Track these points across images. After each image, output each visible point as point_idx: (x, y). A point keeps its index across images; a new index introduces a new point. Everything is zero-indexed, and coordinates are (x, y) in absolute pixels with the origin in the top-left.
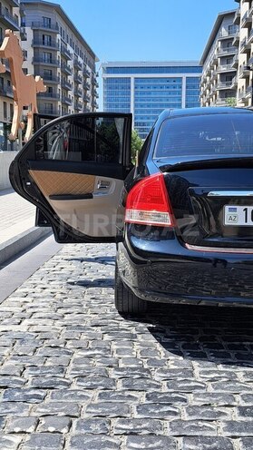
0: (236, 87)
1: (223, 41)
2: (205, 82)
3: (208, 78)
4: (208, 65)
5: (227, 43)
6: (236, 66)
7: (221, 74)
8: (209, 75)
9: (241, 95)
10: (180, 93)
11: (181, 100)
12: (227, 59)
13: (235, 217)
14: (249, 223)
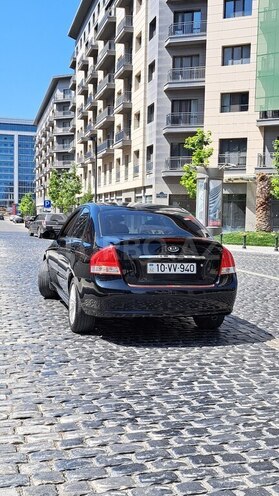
0: (74, 151)
1: (58, 104)
2: (41, 142)
3: (43, 139)
4: (43, 125)
5: (63, 106)
6: (74, 130)
7: (58, 137)
8: (45, 136)
9: (80, 160)
10: (12, 151)
11: (13, 158)
12: (63, 122)
13: (153, 269)
14: (160, 272)
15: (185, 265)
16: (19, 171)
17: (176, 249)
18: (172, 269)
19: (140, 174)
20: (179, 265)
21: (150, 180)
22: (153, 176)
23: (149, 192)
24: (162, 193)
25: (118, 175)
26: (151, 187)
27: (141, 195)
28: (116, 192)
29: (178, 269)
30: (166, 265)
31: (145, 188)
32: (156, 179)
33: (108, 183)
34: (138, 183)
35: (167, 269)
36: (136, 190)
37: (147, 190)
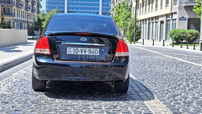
13: (70, 51)
14: (75, 53)
15: (92, 49)
16: (103, 5)
17: (85, 39)
18: (83, 52)
19: (170, 5)
20: (88, 49)
21: (176, 9)
22: (177, 6)
23: (175, 16)
24: (183, 17)
25: (157, 6)
26: (176, 13)
27: (170, 19)
28: (155, 17)
29: (87, 52)
30: (79, 49)
31: (172, 14)
32: (180, 8)
33: (150, 11)
34: (168, 11)
35: (80, 52)
36: (167, 15)
37: (174, 15)
